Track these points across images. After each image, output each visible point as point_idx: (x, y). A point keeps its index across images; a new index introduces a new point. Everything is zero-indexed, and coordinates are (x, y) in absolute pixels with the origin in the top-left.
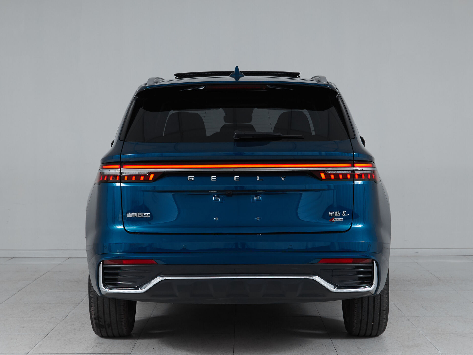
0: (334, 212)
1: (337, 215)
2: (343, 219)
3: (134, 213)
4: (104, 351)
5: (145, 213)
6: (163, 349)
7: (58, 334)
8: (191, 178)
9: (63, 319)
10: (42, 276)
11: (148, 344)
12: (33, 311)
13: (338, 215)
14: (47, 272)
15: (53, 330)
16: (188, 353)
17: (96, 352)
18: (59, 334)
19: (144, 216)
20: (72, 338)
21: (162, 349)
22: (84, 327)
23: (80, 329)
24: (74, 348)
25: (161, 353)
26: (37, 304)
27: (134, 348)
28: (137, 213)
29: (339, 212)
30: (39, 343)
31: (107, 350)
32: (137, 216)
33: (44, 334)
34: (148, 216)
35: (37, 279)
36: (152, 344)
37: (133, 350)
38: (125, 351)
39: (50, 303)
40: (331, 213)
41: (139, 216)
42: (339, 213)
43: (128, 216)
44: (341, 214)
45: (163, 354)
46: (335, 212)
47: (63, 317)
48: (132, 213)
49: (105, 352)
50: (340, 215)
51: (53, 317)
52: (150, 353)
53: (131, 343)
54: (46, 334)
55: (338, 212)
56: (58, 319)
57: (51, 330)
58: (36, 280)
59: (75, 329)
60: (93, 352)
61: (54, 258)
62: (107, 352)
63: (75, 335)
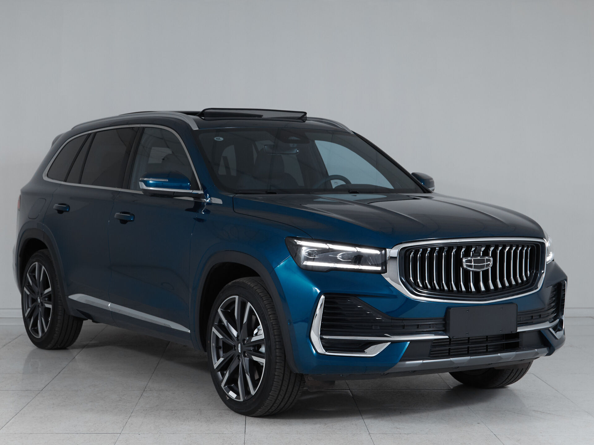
4: (88, 431)
11: (142, 422)
12: (3, 382)
20: (50, 415)
24: (52, 427)
25: (158, 433)
26: (8, 373)
30: (10, 420)
31: (93, 429)
33: (16, 410)
35: (7, 344)
36: (146, 422)
37: (124, 429)
45: (160, 434)
47: (39, 390)
49: (90, 432)
51: (27, 390)
52: (144, 433)
53: (121, 421)
54: (18, 410)
59: (53, 404)
60: (76, 432)
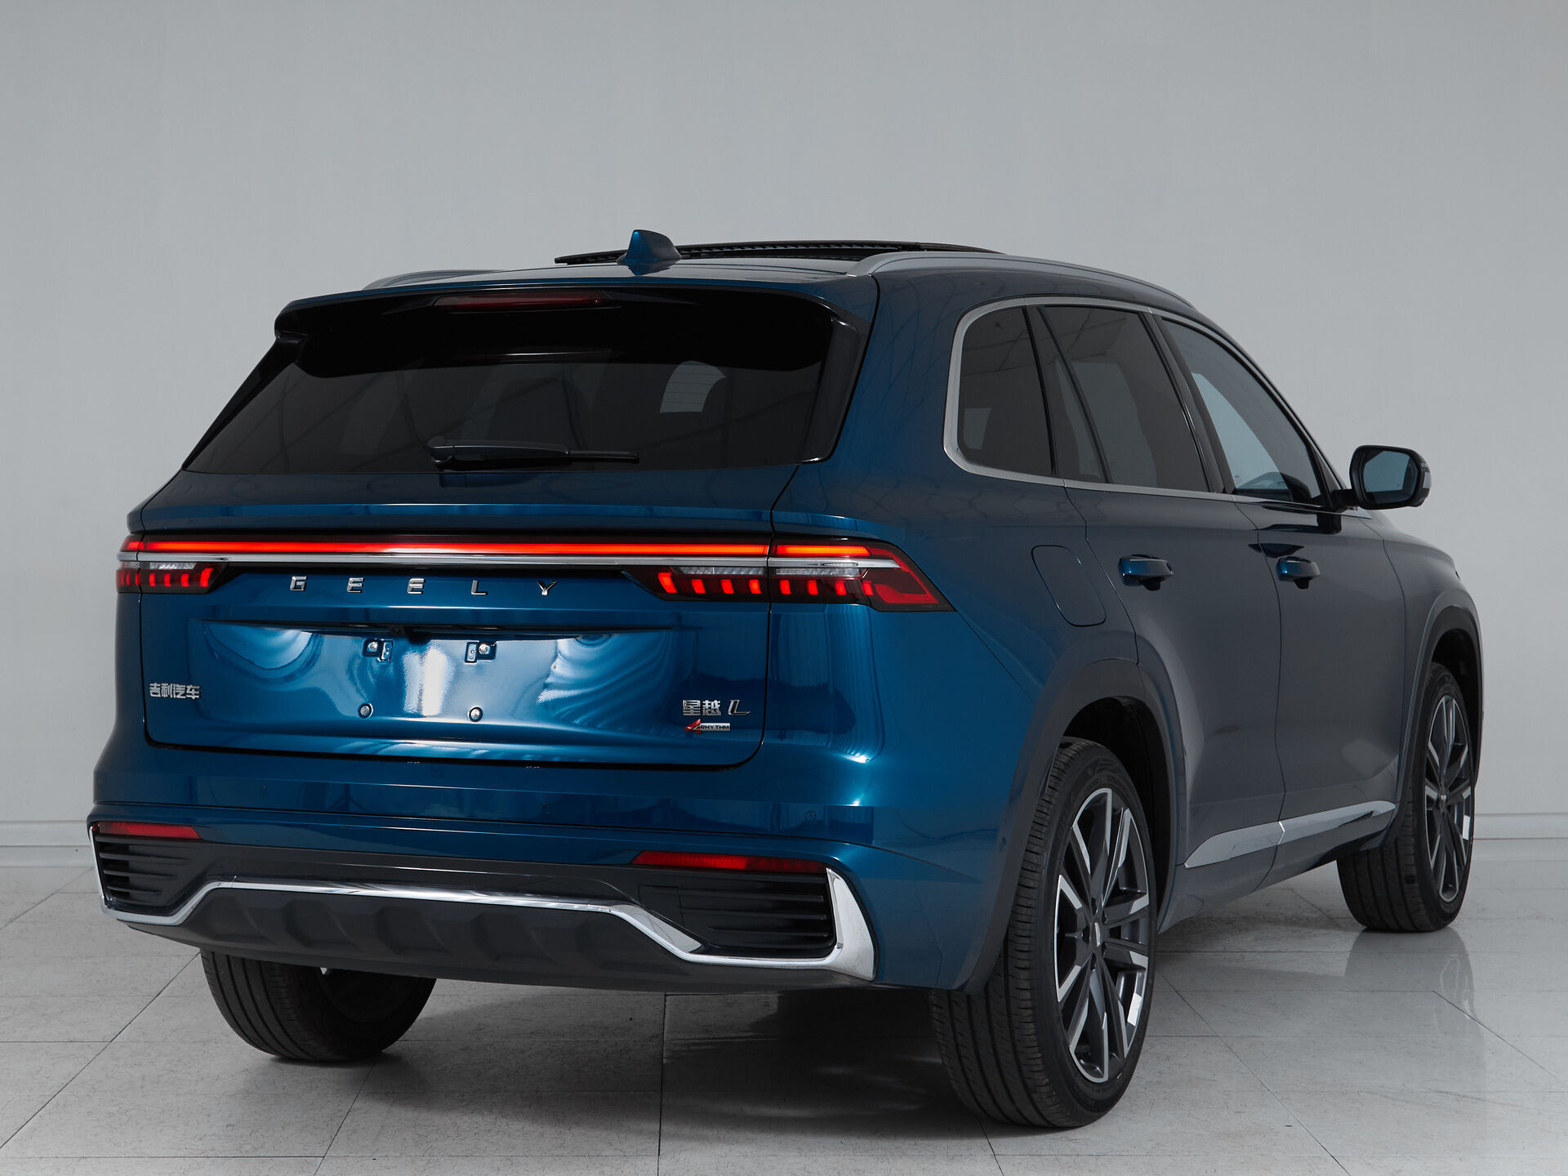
0: (699, 702)
1: (710, 712)
2: (729, 724)
4: (237, 1150)
7: (88, 1095)
8: (298, 583)
9: (104, 1045)
10: (37, 905)
11: (382, 1126)
12: (7, 1018)
13: (713, 711)
14: (53, 894)
15: (73, 1083)
17: (211, 1154)
18: (91, 1094)
20: (133, 1109)
22: (172, 1071)
23: (161, 1078)
24: (141, 1141)
26: (22, 996)
29: (716, 701)
30: (27, 1122)
31: (249, 1146)
33: (43, 1095)
35: (19, 916)
36: (393, 1126)
37: (332, 1146)
38: (306, 1150)
39: (63, 996)
40: (691, 706)
42: (716, 704)
44: (724, 707)
45: (429, 1158)
46: (701, 703)
47: (105, 1039)
49: (241, 1152)
50: (719, 713)
51: (72, 1039)
52: (387, 1156)
53: (325, 1122)
54: (49, 1095)
55: (712, 703)
56: (89, 1046)
57: (65, 1082)
58: (17, 918)
59: (143, 1078)
60: (203, 1152)
61: (75, 849)
62: (246, 1152)
63: (144, 1096)
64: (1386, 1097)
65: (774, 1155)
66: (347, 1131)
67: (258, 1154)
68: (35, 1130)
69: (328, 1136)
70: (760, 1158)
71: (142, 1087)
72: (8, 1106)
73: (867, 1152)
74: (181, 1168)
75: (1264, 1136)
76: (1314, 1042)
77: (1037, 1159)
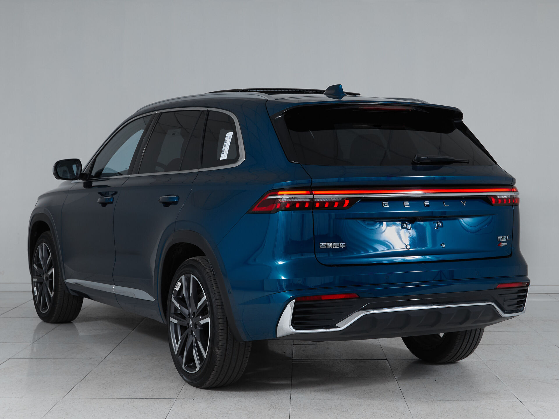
3: (328, 244)
5: (341, 243)
6: (213, 395)
7: (96, 377)
9: (102, 360)
15: (91, 373)
16: (240, 398)
17: (138, 397)
18: (97, 377)
19: (339, 246)
21: (211, 394)
22: (125, 369)
23: (121, 372)
27: (180, 393)
28: (332, 243)
32: (332, 246)
34: (344, 246)
38: (170, 396)
41: (334, 246)
43: (321, 247)
48: (326, 244)
56: (97, 360)
57: (88, 372)
62: (150, 397)
63: (115, 378)
64: (539, 381)
65: (330, 399)
66: (184, 390)
67: (154, 397)
68: (78, 389)
69: (178, 392)
70: (325, 400)
71: (114, 375)
72: (69, 381)
73: (361, 399)
74: (127, 402)
75: (497, 394)
76: (514, 362)
77: (420, 401)
